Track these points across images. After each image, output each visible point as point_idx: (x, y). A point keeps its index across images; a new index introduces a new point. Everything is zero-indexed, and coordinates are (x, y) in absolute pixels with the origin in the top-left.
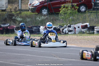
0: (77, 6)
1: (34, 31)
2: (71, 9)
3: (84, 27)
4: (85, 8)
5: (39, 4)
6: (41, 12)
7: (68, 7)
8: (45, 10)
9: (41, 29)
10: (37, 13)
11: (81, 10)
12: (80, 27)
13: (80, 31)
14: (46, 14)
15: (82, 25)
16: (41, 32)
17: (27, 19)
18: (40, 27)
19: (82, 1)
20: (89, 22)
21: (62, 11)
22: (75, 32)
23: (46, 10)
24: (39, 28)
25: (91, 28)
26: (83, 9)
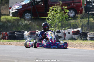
0: (67, 9)
1: (17, 36)
2: (60, 12)
3: (75, 32)
4: (74, 13)
5: (21, 7)
6: (24, 17)
7: (57, 10)
8: (28, 14)
9: (26, 34)
10: (19, 18)
11: (70, 15)
12: (71, 33)
13: (71, 37)
14: (29, 19)
15: (73, 30)
16: (25, 39)
17: (8, 24)
18: (24, 32)
19: (71, 5)
20: (81, 27)
21: (50, 14)
22: (65, 38)
23: (30, 15)
24: (23, 34)
25: (84, 34)
26: (72, 14)
